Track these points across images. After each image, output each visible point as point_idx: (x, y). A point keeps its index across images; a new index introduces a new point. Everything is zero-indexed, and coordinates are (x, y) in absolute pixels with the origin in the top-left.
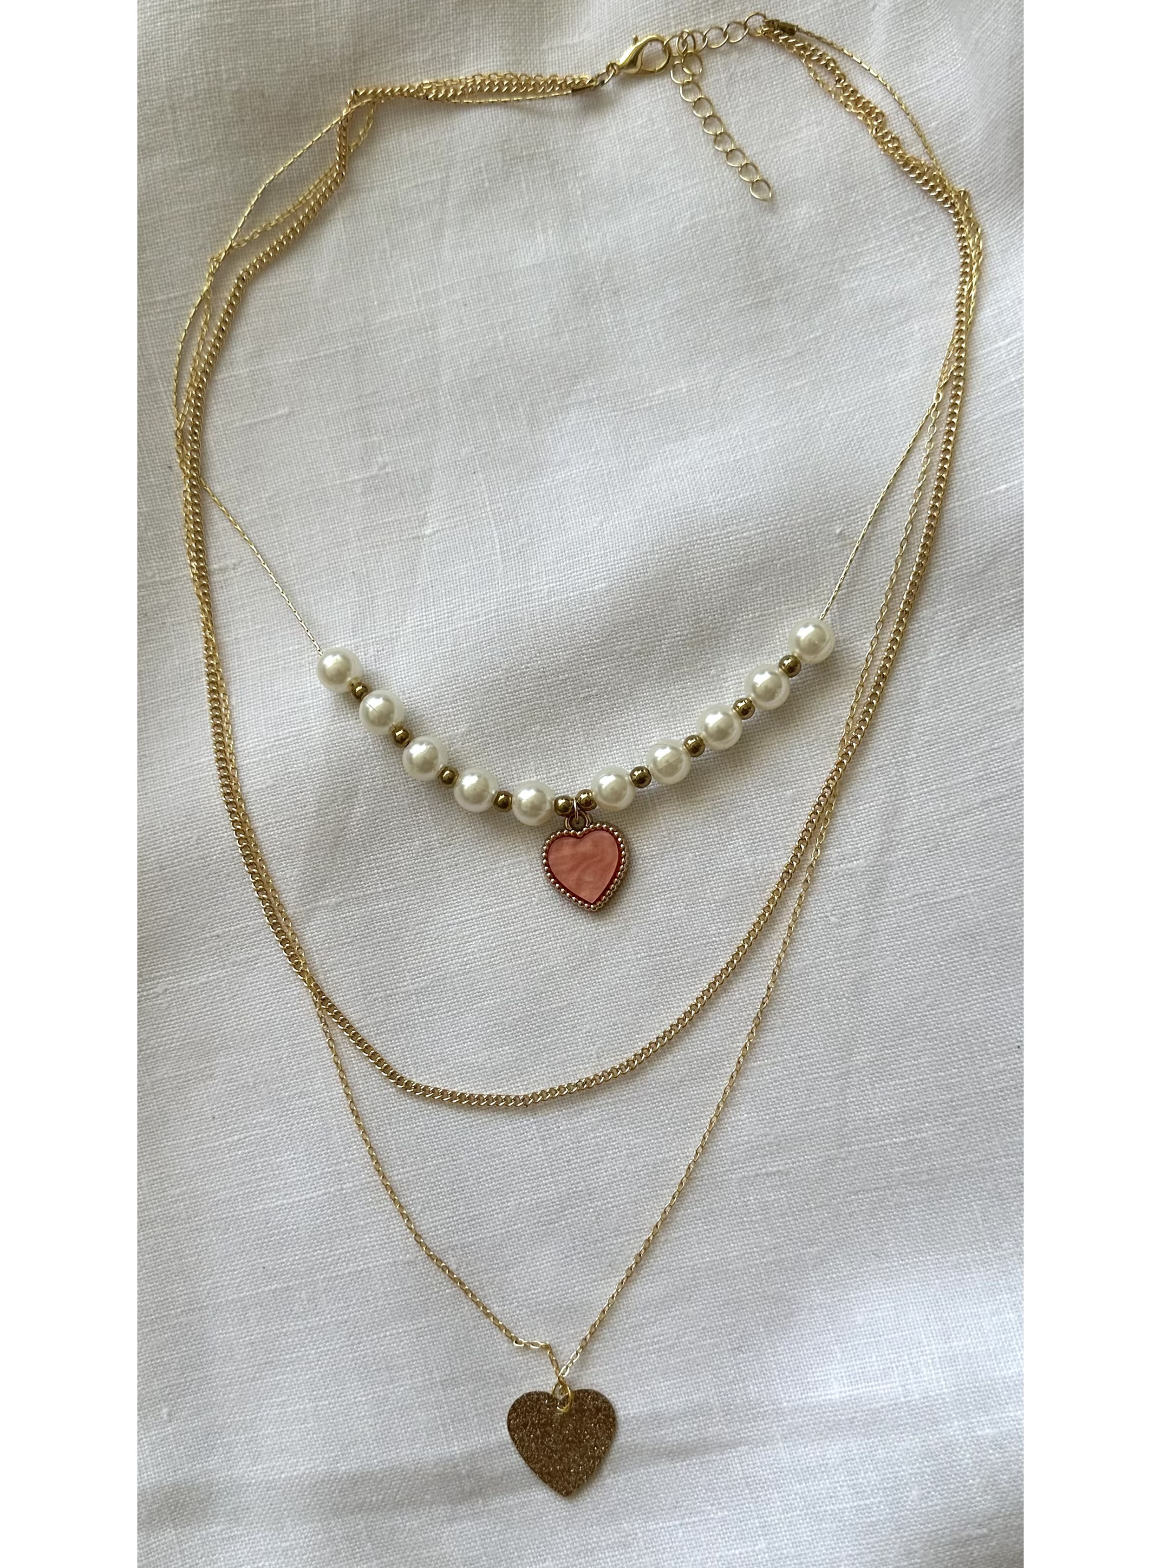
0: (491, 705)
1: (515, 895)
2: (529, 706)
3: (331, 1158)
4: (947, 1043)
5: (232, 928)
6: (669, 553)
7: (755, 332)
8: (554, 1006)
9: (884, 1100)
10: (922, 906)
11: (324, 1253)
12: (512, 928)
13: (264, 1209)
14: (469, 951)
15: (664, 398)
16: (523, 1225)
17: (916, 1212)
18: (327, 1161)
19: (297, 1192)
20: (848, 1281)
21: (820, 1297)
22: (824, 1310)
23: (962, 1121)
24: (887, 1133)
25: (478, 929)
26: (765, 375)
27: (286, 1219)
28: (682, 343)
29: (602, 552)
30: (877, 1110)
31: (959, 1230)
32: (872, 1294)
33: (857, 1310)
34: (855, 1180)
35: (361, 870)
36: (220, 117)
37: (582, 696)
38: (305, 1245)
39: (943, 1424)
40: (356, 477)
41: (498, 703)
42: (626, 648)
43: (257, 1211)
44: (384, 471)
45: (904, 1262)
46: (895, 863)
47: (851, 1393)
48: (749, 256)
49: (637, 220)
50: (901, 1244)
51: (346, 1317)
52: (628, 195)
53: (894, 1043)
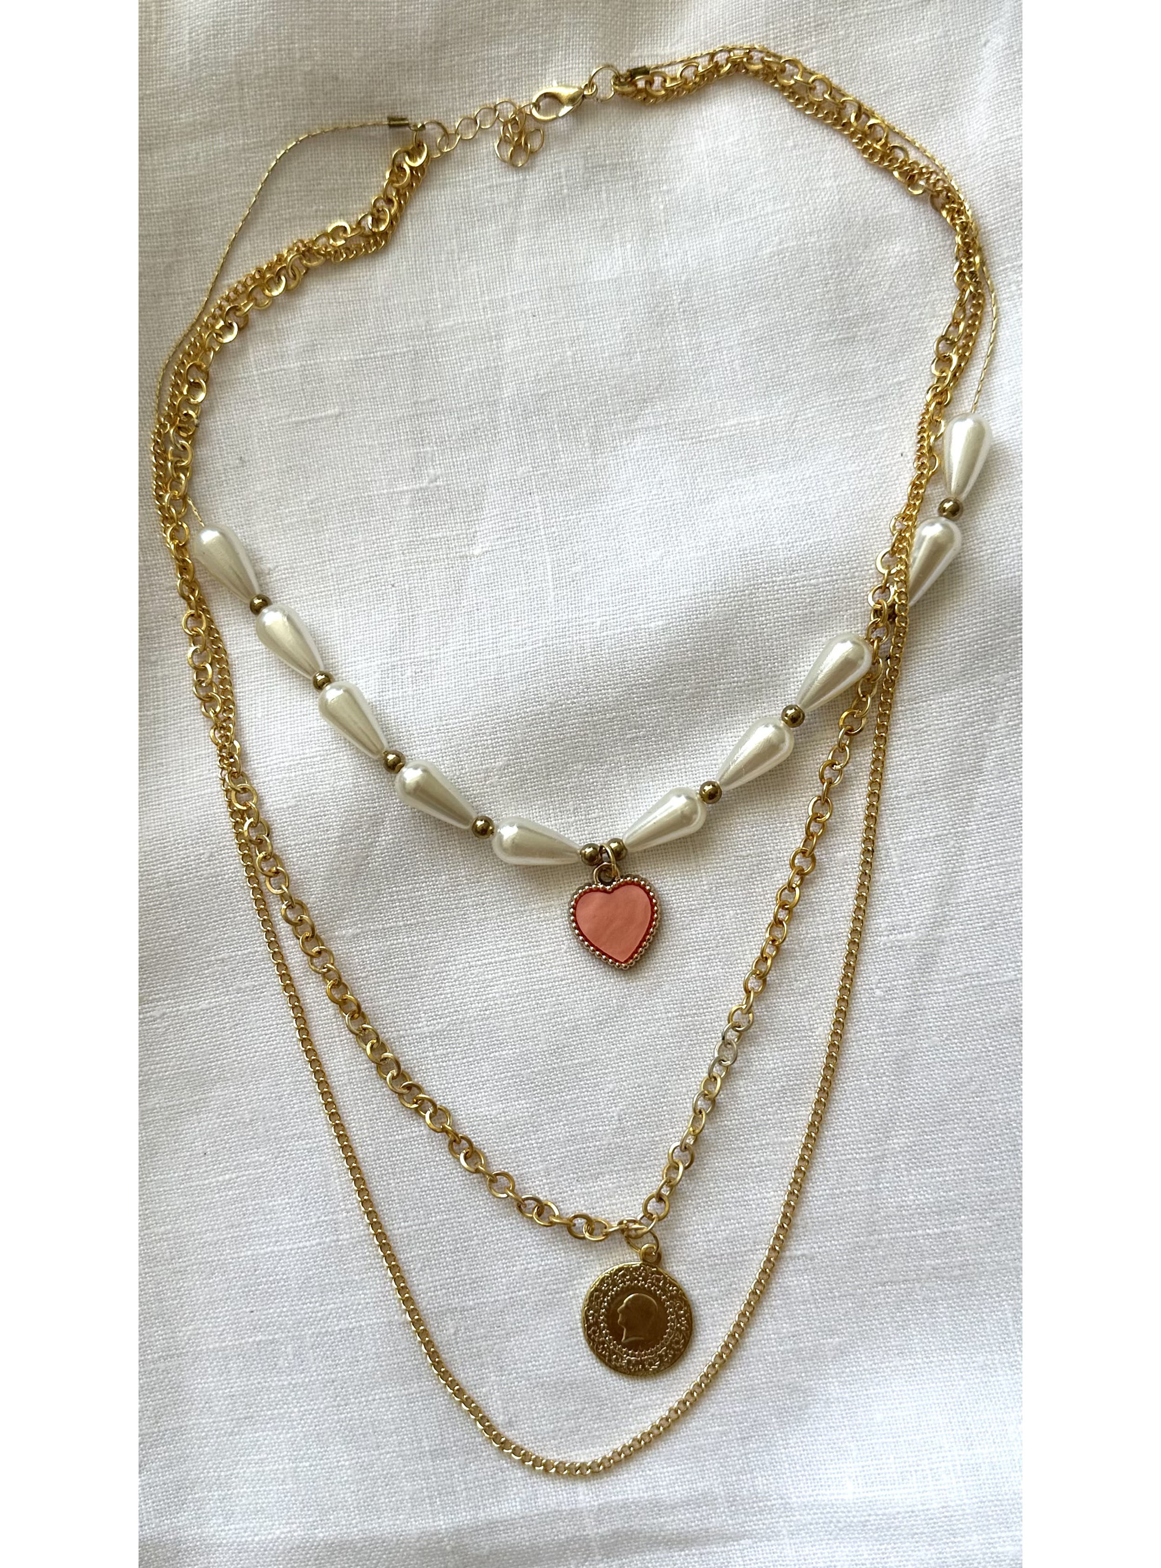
0: (533, 740)
1: (543, 940)
2: (572, 743)
3: (328, 1206)
4: (990, 1133)
5: (240, 953)
6: (732, 594)
7: (837, 369)
8: (577, 1061)
9: (919, 1188)
10: (973, 987)
11: (314, 1307)
12: (538, 975)
13: (253, 1256)
14: (491, 996)
15: (736, 430)
16: (527, 1292)
17: (944, 1308)
18: (324, 1209)
19: (290, 1240)
20: (868, 1376)
21: (838, 1391)
22: (842, 1404)
23: (1001, 1216)
24: (920, 1223)
25: (500, 974)
26: (844, 416)
27: (275, 1268)
28: (759, 373)
29: (661, 588)
30: (912, 1198)
31: (988, 1330)
32: (893, 1392)
33: (876, 1407)
34: (884, 1270)
35: (381, 902)
36: (290, 98)
37: (628, 736)
38: (295, 1296)
39: (962, 1537)
40: (405, 488)
41: (539, 738)
42: (679, 691)
43: (245, 1257)
44: (435, 484)
45: (928, 1360)
46: (948, 939)
47: (866, 1494)
48: (837, 289)
49: (721, 240)
50: (926, 1341)
51: (333, 1376)
52: (713, 214)
53: (933, 1129)
